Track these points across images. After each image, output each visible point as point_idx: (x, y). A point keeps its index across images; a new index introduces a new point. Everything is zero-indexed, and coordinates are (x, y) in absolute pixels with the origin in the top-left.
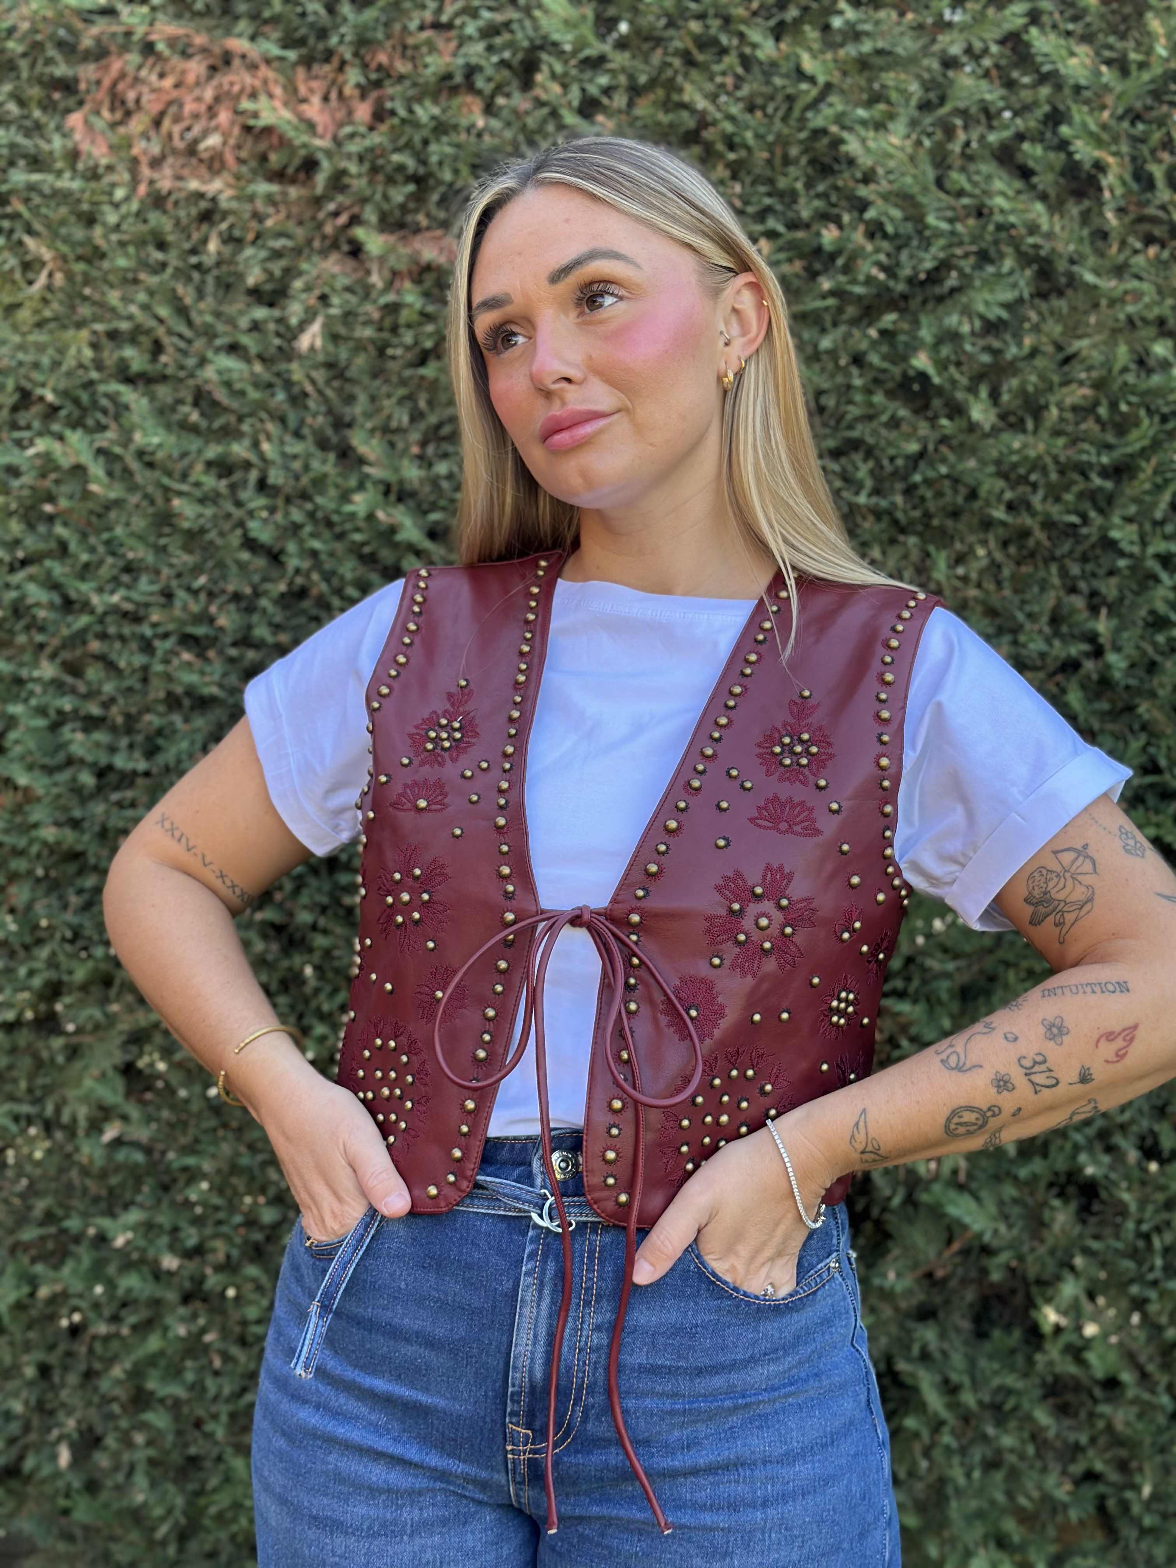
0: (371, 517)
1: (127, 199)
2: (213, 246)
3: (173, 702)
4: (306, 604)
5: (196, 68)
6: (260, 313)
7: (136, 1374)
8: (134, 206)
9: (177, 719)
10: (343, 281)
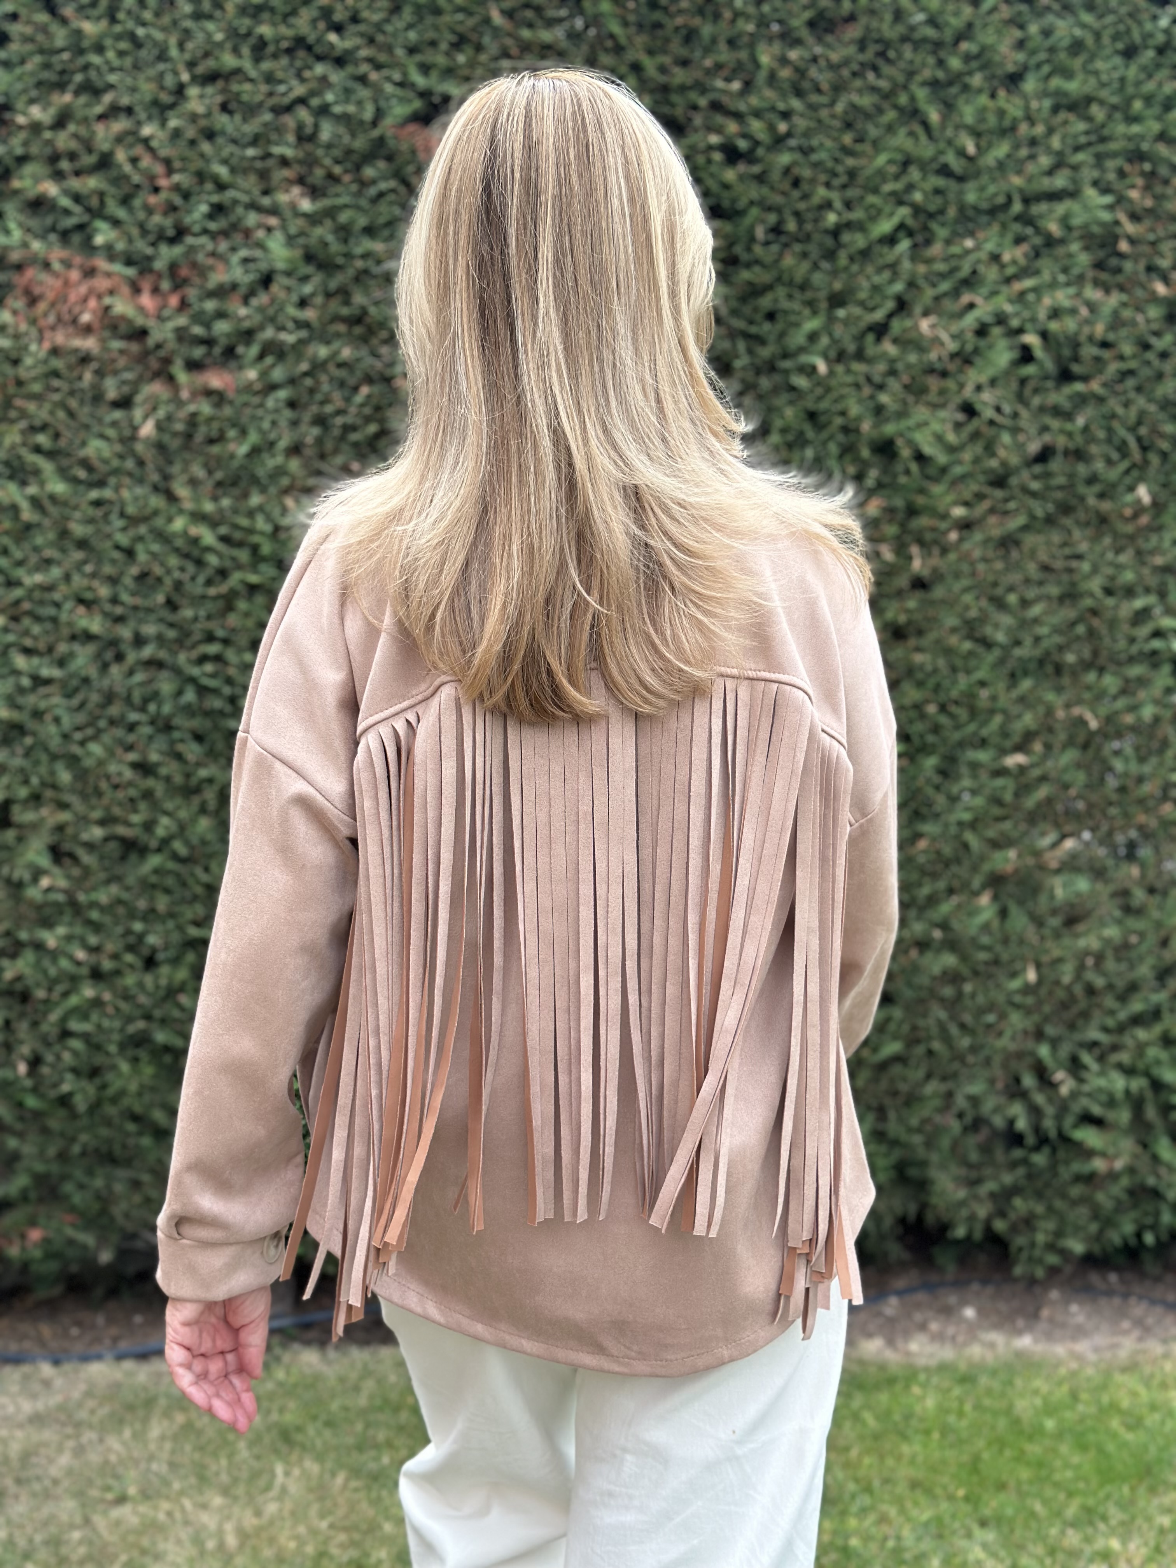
0: (185, 532)
1: (38, 351)
2: (88, 376)
10: (165, 396)
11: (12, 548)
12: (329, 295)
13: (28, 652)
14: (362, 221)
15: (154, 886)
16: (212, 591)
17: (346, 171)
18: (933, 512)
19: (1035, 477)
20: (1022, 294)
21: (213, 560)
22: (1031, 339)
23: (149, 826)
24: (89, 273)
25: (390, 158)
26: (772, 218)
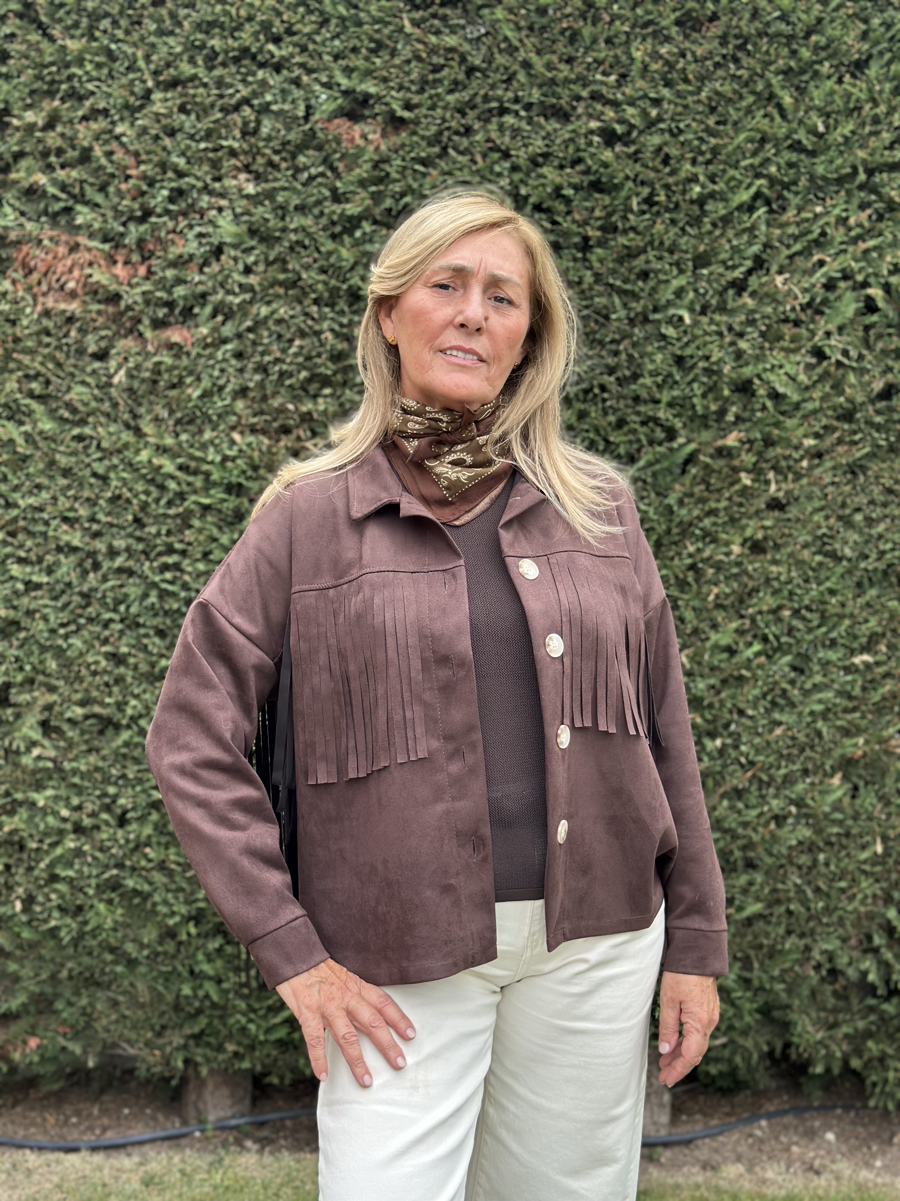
0: (150, 461)
1: (32, 313)
2: (73, 333)
3: (59, 549)
4: (121, 502)
5: (62, 250)
6: (97, 365)
7: (51, 865)
8: (35, 316)
9: (62, 557)
10: (135, 350)
11: (10, 476)
12: (269, 264)
13: (21, 561)
14: (296, 201)
15: (124, 756)
16: (172, 512)
17: (284, 159)
18: (786, 442)
19: (878, 412)
20: (866, 252)
21: (172, 485)
22: (875, 292)
23: (120, 706)
24: (74, 248)
25: (319, 148)
26: (646, 191)
